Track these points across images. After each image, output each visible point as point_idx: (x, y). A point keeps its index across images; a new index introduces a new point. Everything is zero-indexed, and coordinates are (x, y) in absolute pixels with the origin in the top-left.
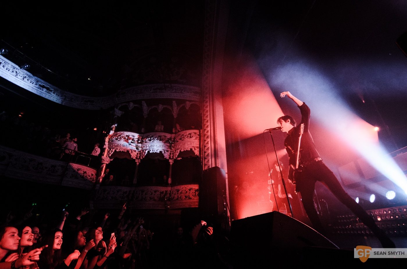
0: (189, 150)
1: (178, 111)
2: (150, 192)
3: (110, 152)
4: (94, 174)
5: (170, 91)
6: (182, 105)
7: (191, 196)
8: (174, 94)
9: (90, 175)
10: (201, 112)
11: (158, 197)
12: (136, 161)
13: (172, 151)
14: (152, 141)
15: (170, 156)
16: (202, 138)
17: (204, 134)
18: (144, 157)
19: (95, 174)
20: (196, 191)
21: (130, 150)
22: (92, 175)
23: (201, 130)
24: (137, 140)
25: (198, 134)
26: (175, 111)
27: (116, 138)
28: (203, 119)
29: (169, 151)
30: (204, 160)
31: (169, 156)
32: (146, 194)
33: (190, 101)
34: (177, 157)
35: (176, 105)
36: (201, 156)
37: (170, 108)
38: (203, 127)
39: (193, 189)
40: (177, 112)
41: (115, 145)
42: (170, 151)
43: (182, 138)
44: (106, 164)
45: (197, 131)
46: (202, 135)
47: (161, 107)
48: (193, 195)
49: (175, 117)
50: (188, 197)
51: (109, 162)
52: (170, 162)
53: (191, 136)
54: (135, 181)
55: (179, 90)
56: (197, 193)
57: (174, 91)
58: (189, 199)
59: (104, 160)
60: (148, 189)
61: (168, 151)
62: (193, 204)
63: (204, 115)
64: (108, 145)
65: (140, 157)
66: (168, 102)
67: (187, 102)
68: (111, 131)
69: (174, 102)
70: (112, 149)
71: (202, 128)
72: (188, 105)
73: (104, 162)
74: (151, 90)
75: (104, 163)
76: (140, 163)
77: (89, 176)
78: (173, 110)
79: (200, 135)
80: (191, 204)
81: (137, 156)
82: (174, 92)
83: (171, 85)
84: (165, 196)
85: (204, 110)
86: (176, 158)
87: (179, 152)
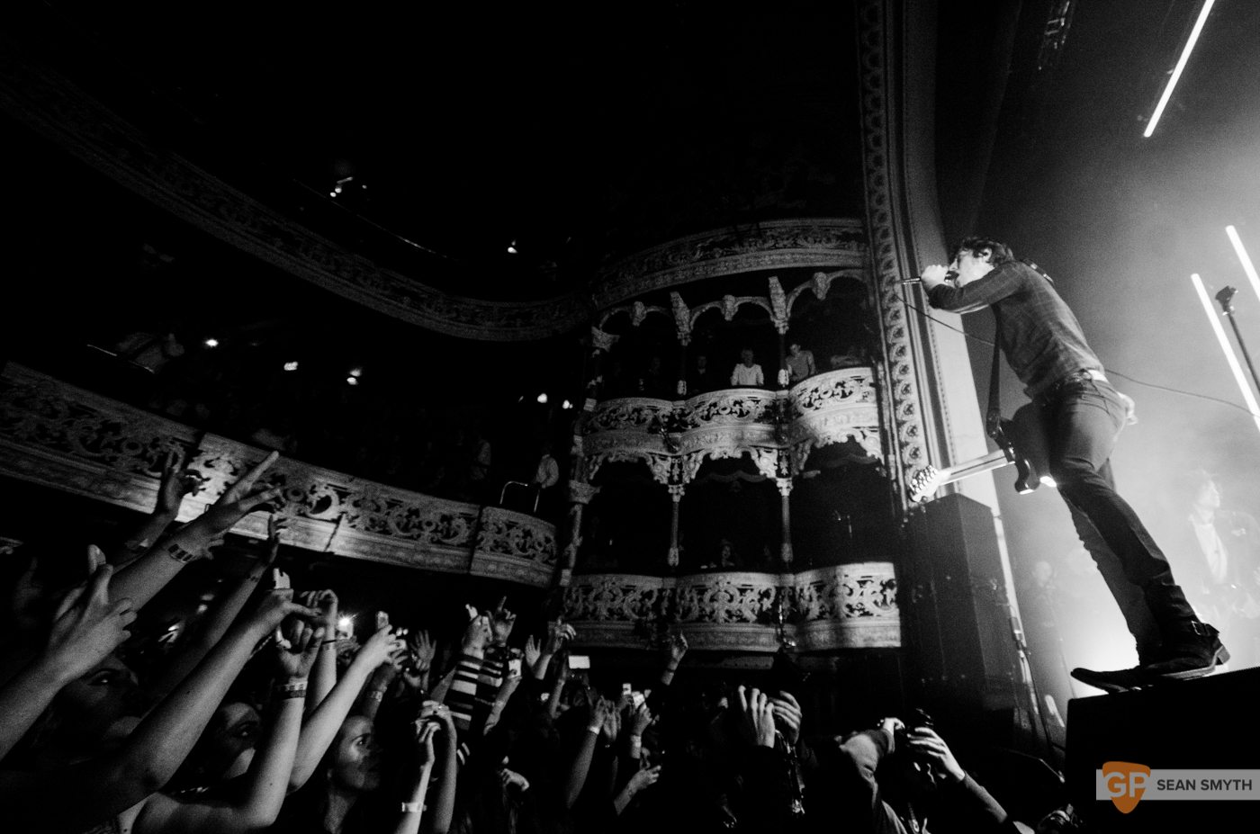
0: (845, 440)
1: (789, 310)
2: (726, 591)
3: (591, 467)
4: (552, 537)
5: (756, 245)
6: (799, 290)
7: (869, 607)
8: (770, 255)
9: (543, 541)
10: (871, 303)
11: (753, 611)
12: (670, 491)
13: (783, 450)
14: (716, 418)
15: (779, 466)
16: (887, 396)
17: (891, 379)
18: (693, 477)
19: (555, 538)
20: (887, 585)
21: (650, 456)
22: (548, 540)
23: (880, 368)
24: (666, 420)
25: (871, 380)
26: (781, 310)
27: (605, 418)
28: (882, 328)
29: (775, 451)
30: (904, 474)
31: (776, 468)
32: (713, 599)
33: (827, 270)
34: (802, 467)
35: (781, 291)
36: (891, 458)
37: (762, 304)
38: (885, 355)
39: (872, 579)
40: (787, 314)
41: (604, 442)
42: (778, 450)
43: (815, 400)
44: (584, 504)
45: (866, 373)
46: (883, 383)
47: (731, 305)
48: (876, 603)
49: (782, 331)
50: (859, 610)
51: (590, 498)
52: (781, 488)
53: (847, 391)
54: (674, 556)
55: (787, 239)
56: (891, 594)
57: (771, 243)
58: (861, 615)
59: (574, 491)
60: (717, 583)
61: (772, 449)
62: (879, 634)
63: (884, 312)
64: (584, 443)
65: (680, 476)
66: (755, 283)
67: (820, 277)
68: (588, 400)
69: (774, 281)
70: (594, 457)
71: (882, 360)
72: (822, 282)
73: (576, 499)
74: (694, 254)
75: (578, 503)
76: (682, 497)
77: (540, 544)
78: (772, 308)
79: (876, 385)
80: (870, 634)
81: (671, 473)
82: (769, 249)
83: (758, 226)
84: (775, 604)
85: (882, 295)
86: (800, 471)
87: (809, 452)
